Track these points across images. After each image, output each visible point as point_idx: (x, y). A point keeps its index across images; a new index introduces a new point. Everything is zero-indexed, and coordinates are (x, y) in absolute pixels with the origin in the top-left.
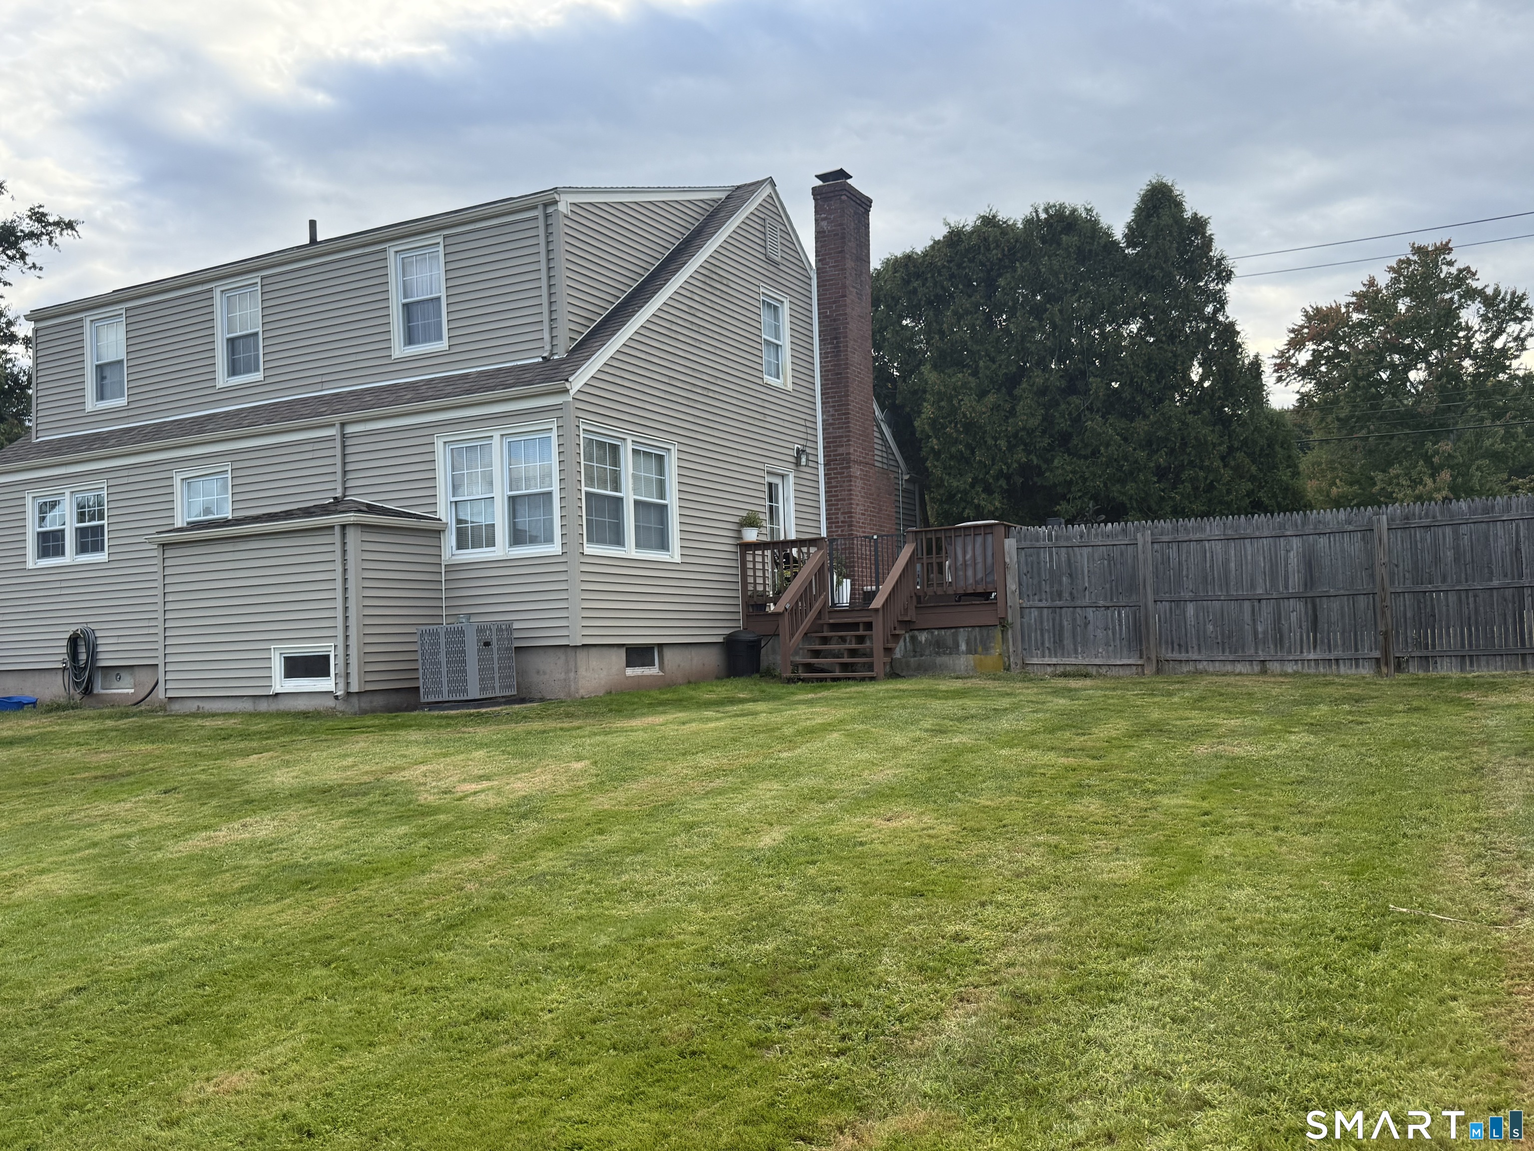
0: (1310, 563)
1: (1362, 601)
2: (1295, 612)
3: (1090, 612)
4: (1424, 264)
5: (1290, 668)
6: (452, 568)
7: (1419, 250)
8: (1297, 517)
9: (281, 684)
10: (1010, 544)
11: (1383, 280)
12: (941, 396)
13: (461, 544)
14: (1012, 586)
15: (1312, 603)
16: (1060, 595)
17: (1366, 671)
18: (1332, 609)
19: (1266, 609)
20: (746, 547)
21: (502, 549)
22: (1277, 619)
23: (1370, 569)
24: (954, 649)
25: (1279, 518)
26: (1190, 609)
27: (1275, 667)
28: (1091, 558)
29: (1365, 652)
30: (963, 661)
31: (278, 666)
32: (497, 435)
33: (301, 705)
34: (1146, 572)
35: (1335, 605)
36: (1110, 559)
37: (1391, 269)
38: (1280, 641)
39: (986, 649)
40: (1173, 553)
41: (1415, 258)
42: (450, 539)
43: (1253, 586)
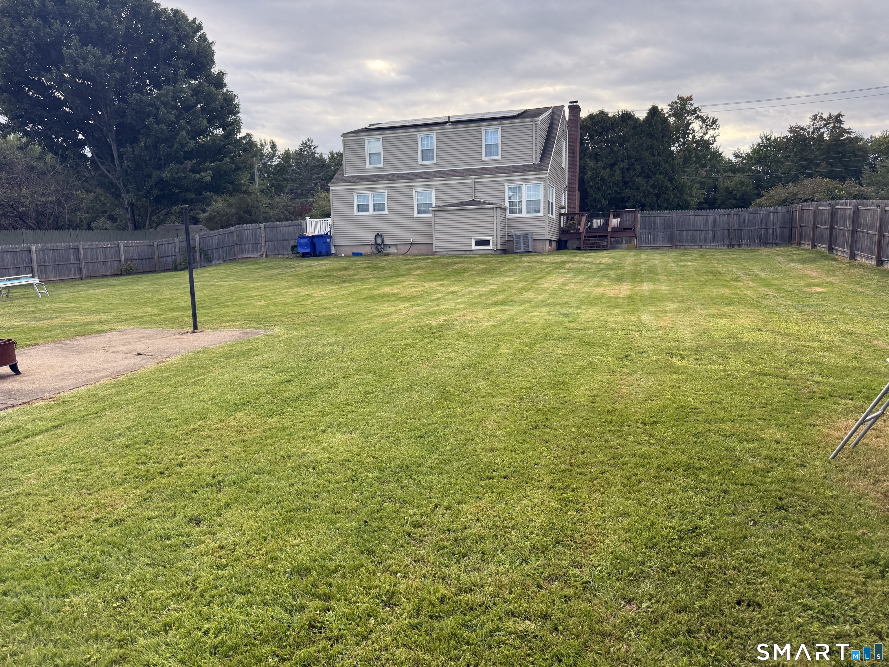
0: (714, 222)
1: (726, 231)
2: (710, 234)
3: (659, 234)
4: (682, 104)
5: (708, 247)
6: (508, 219)
7: (680, 98)
8: (712, 211)
9: (474, 247)
10: (639, 215)
11: (664, 108)
12: (593, 169)
13: (510, 212)
14: (639, 226)
15: (714, 231)
16: (651, 229)
17: (725, 248)
18: (718, 233)
19: (703, 232)
20: (561, 215)
21: (524, 214)
22: (706, 235)
23: (729, 224)
24: (622, 243)
25: (708, 211)
26: (685, 232)
27: (704, 247)
28: (660, 219)
29: (725, 243)
30: (624, 246)
31: (474, 243)
32: (524, 184)
33: (481, 252)
34: (675, 223)
35: (719, 232)
36: (665, 220)
37: (669, 105)
38: (705, 240)
39: (630, 243)
40: (681, 219)
41: (679, 101)
42: (508, 211)
43: (700, 227)
